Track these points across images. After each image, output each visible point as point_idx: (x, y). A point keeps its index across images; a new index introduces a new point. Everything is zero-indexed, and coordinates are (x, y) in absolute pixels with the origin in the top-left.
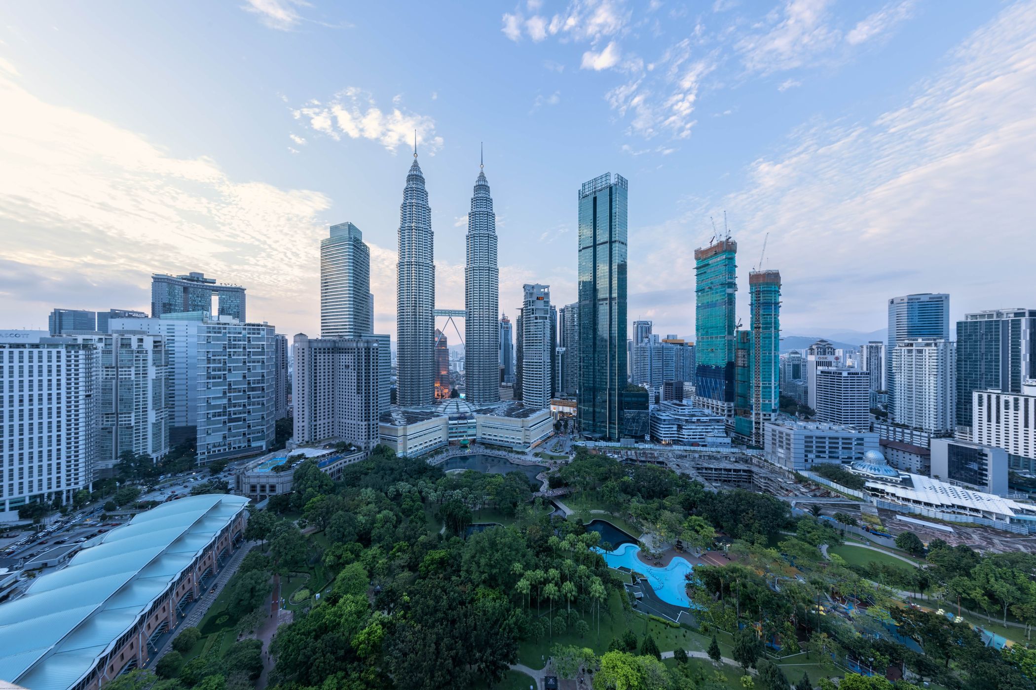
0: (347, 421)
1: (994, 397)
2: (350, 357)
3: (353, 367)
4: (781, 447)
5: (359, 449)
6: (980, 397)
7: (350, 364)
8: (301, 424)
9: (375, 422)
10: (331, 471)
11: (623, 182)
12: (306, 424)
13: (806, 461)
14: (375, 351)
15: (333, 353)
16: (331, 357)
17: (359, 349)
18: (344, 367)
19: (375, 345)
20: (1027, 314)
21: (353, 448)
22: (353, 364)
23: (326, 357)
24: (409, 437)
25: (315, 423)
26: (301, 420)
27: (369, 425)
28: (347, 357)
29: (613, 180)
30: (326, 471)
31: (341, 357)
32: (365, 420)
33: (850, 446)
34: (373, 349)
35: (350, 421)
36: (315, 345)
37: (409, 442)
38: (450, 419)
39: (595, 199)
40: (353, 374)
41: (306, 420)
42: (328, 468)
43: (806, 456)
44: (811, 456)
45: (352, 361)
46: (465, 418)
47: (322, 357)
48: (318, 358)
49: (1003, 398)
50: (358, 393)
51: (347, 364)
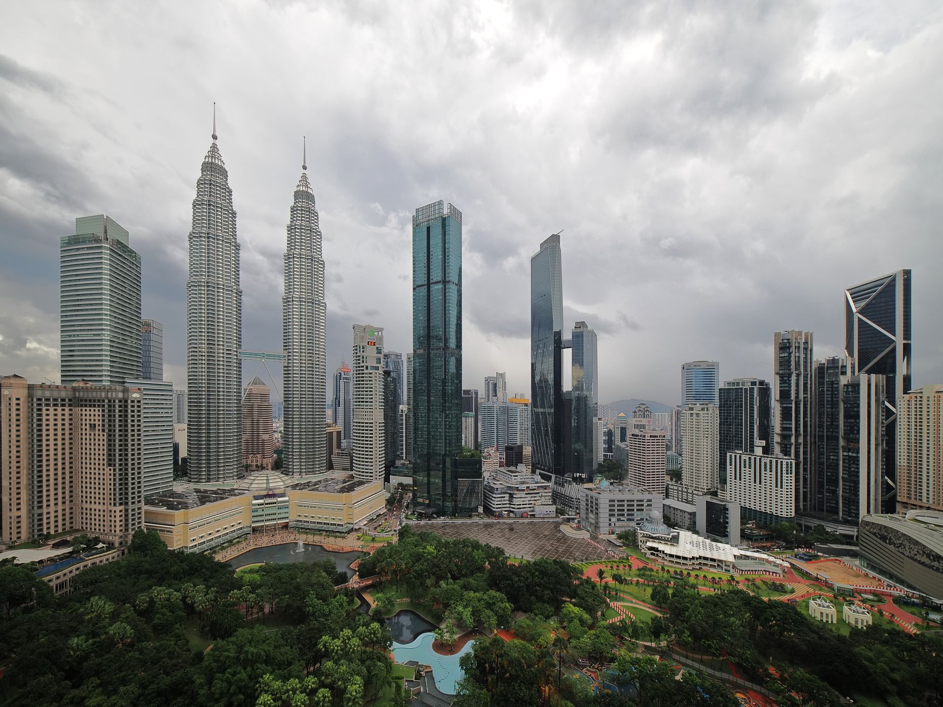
0: (93, 506)
1: (738, 456)
2: (97, 413)
3: (101, 428)
4: (592, 511)
5: (110, 546)
6: (731, 456)
7: (97, 423)
8: (15, 513)
9: (136, 506)
10: (59, 581)
11: (456, 214)
12: (23, 512)
13: (610, 525)
14: (136, 404)
15: (70, 405)
16: (67, 412)
17: (110, 401)
18: (88, 427)
19: (136, 395)
20: (758, 384)
21: (100, 545)
22: (101, 423)
23: (59, 412)
24: (190, 525)
25: (39, 511)
26: (14, 507)
27: (126, 510)
28: (92, 413)
29: (446, 211)
30: (50, 581)
31: (84, 413)
32: (121, 504)
33: (642, 508)
34: (133, 401)
35: (97, 507)
36: (38, 393)
37: (190, 532)
38: (256, 498)
39: (428, 229)
40: (101, 438)
41: (24, 507)
42: (53, 576)
43: (610, 520)
44: (614, 519)
45: (101, 418)
46: (274, 496)
47: (51, 412)
48: (44, 412)
49: (743, 457)
50: (110, 465)
51: (92, 422)
